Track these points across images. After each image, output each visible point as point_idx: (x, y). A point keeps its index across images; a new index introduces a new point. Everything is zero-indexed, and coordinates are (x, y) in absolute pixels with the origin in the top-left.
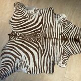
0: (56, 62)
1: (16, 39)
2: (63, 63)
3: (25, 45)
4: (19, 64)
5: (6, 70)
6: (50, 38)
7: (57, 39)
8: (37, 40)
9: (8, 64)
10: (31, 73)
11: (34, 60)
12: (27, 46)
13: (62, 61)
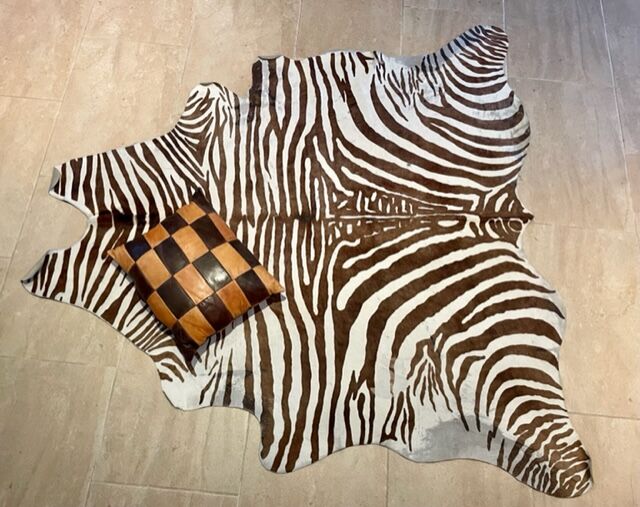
0: (245, 102)
1: (475, 198)
2: (207, 100)
3: (415, 169)
4: (424, 85)
5: (473, 57)
6: (281, 219)
7: (237, 217)
8: (353, 201)
9: (475, 80)
10: (359, 55)
11: (352, 104)
12: (402, 164)
13: (212, 108)
